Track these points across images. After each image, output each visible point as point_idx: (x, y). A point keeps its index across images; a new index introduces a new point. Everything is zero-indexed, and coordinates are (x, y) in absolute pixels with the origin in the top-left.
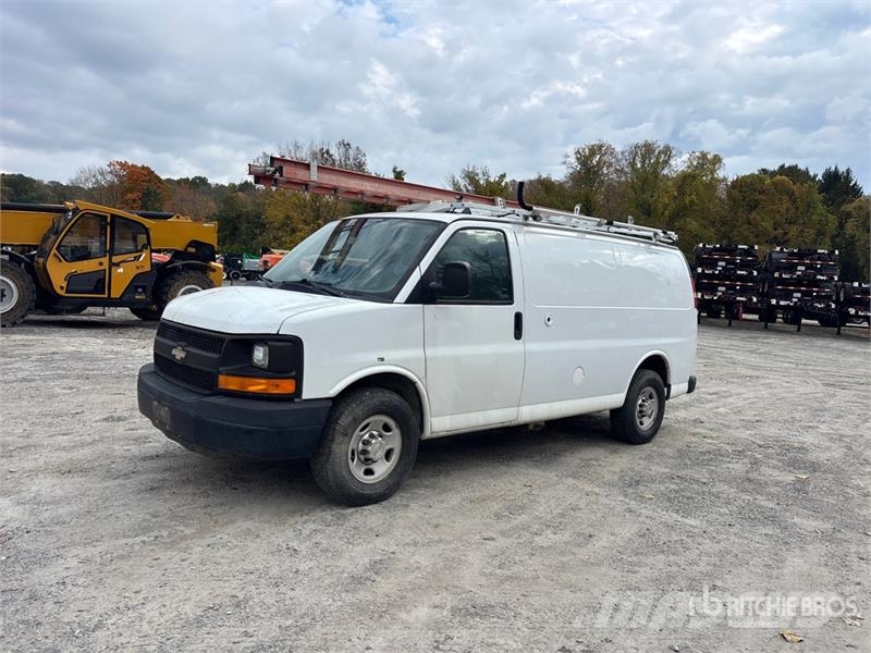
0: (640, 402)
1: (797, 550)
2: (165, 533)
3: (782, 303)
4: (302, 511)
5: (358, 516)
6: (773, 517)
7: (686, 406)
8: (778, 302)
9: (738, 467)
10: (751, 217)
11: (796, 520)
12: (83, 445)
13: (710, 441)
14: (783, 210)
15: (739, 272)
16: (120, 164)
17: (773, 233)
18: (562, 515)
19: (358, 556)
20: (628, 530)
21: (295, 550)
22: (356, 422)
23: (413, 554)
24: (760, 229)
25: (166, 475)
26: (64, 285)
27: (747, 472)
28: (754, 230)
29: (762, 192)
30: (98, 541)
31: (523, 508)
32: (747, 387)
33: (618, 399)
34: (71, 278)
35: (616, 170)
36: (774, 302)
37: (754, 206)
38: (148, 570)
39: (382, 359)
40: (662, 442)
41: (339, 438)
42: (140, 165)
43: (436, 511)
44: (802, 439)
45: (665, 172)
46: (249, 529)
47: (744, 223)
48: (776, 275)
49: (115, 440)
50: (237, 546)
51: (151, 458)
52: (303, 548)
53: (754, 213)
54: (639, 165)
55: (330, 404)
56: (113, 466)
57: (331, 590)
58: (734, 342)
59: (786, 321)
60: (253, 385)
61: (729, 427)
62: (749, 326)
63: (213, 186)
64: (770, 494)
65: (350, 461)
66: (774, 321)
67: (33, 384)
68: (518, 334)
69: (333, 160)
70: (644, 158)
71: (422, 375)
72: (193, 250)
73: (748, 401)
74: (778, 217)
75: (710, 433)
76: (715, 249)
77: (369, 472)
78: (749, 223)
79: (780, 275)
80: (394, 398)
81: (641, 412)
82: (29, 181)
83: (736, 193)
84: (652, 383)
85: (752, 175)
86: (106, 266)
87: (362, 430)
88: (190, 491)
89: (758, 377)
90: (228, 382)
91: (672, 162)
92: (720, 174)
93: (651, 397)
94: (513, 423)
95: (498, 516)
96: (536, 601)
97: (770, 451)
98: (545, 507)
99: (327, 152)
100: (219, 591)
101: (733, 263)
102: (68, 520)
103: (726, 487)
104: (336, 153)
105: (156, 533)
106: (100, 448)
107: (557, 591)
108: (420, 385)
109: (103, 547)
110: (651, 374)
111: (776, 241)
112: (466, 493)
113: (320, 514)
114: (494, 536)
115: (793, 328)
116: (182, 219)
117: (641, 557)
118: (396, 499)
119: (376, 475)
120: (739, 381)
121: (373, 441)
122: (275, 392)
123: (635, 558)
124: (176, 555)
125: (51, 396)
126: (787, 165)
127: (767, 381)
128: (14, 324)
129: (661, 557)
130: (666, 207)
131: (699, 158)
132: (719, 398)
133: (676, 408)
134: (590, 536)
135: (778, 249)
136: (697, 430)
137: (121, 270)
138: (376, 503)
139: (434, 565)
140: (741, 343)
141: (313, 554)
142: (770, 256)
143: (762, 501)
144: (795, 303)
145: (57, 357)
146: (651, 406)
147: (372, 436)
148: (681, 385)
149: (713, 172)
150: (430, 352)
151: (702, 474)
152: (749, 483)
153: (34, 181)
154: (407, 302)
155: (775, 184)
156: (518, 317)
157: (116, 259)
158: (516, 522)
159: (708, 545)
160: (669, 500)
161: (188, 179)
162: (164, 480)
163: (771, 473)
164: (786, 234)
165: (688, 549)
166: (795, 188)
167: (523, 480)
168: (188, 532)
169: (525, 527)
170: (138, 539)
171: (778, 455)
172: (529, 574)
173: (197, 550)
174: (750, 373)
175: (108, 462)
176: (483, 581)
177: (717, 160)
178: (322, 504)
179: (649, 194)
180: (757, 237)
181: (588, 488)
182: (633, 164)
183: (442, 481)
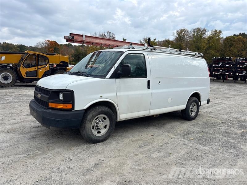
0: (191, 107)
1: (242, 159)
2: (31, 153)
3: (240, 74)
4: (77, 145)
5: (95, 147)
6: (234, 146)
7: (207, 107)
8: (239, 74)
9: (223, 128)
10: (231, 49)
11: (242, 147)
12: (17, 123)
13: (214, 119)
14: (240, 46)
15: (226, 66)
16: (48, 41)
17: (237, 54)
18: (162, 146)
19: (91, 161)
20: (183, 151)
21: (71, 159)
22: (93, 117)
23: (109, 161)
24: (234, 52)
25: (39, 133)
26: (25, 75)
27: (226, 130)
28: (232, 53)
29: (234, 41)
30: (10, 156)
31: (149, 143)
32: (227, 101)
33: (183, 107)
34: (27, 73)
35: (189, 36)
36: (237, 74)
37: (232, 45)
38: (22, 166)
39: (102, 97)
40: (198, 120)
41: (88, 122)
42: (53, 41)
43: (120, 145)
44: (245, 118)
45: (204, 36)
46: (58, 152)
47: (228, 51)
48: (238, 66)
49: (27, 121)
50: (53, 158)
51: (36, 127)
52: (74, 158)
53: (231, 48)
54: (196, 35)
55: (84, 111)
56: (24, 130)
57: (79, 175)
58: (225, 87)
59: (241, 80)
60: (59, 106)
61: (221, 114)
62: (230, 82)
63: (73, 46)
64: (233, 137)
65: (92, 129)
66: (238, 80)
67: (10, 104)
68: (149, 87)
69: (106, 37)
70: (197, 32)
71: (116, 101)
72: (62, 64)
73: (228, 106)
74: (239, 48)
75: (214, 116)
76: (219, 59)
77: (99, 132)
78: (230, 51)
79: (239, 66)
80: (107, 109)
81: (191, 110)
82: (24, 46)
83: (226, 42)
84: (195, 101)
85: (231, 36)
86: (37, 69)
87: (96, 119)
88: (44, 138)
89: (231, 98)
90: (52, 105)
91: (206, 33)
92: (221, 36)
93: (195, 106)
94: (148, 115)
95: (140, 146)
96: (147, 179)
97: (234, 122)
98: (157, 143)
99: (104, 35)
100: (42, 175)
101: (224, 63)
102: (4, 148)
103: (218, 135)
104: (107, 35)
105: (29, 153)
106: (22, 124)
107: (156, 175)
108: (115, 105)
109: (11, 158)
110: (195, 98)
111: (238, 56)
112: (132, 138)
113: (83, 146)
114: (137, 154)
115: (244, 82)
116: (58, 55)
117: (187, 162)
118: (108, 141)
119: (101, 133)
120: (226, 99)
121: (100, 123)
122: (66, 108)
123: (184, 162)
124: (32, 161)
125: (14, 108)
126: (242, 33)
127: (235, 99)
128: (12, 86)
129: (194, 161)
130: (204, 47)
131: (214, 32)
132: (218, 105)
133: (204, 108)
134: (170, 154)
135: (239, 58)
136: (210, 116)
137: (41, 70)
138: (102, 142)
139: (116, 165)
140: (227, 87)
141: (76, 161)
142: (236, 60)
143: (231, 140)
144: (244, 74)
145: (20, 96)
146: (195, 108)
147: (100, 121)
148: (205, 102)
149: (219, 36)
150: (118, 94)
151: (210, 131)
152: (226, 134)
153: (26, 46)
154: (110, 78)
155: (238, 39)
156: (149, 82)
157: (39, 67)
158: (146, 149)
159: (210, 157)
160: (199, 140)
161: (66, 44)
162: (38, 134)
163: (234, 130)
164: (241, 54)
165: (203, 158)
166: (244, 40)
167: (151, 133)
168: (39, 153)
169: (148, 151)
170: (23, 155)
171: (237, 123)
172: (147, 168)
173: (40, 159)
174: (229, 96)
175: (23, 129)
176: (131, 171)
177: (220, 32)
178: (84, 143)
179: (199, 43)
180: (232, 55)
181: (172, 136)
182: (194, 35)
183: (125, 134)
